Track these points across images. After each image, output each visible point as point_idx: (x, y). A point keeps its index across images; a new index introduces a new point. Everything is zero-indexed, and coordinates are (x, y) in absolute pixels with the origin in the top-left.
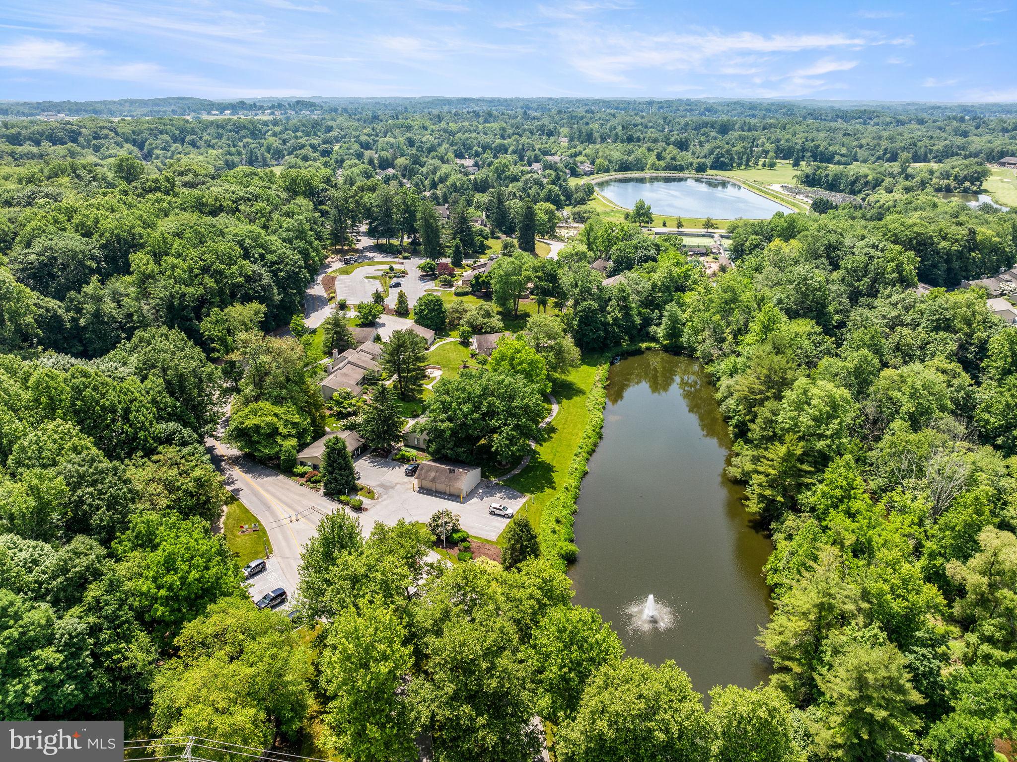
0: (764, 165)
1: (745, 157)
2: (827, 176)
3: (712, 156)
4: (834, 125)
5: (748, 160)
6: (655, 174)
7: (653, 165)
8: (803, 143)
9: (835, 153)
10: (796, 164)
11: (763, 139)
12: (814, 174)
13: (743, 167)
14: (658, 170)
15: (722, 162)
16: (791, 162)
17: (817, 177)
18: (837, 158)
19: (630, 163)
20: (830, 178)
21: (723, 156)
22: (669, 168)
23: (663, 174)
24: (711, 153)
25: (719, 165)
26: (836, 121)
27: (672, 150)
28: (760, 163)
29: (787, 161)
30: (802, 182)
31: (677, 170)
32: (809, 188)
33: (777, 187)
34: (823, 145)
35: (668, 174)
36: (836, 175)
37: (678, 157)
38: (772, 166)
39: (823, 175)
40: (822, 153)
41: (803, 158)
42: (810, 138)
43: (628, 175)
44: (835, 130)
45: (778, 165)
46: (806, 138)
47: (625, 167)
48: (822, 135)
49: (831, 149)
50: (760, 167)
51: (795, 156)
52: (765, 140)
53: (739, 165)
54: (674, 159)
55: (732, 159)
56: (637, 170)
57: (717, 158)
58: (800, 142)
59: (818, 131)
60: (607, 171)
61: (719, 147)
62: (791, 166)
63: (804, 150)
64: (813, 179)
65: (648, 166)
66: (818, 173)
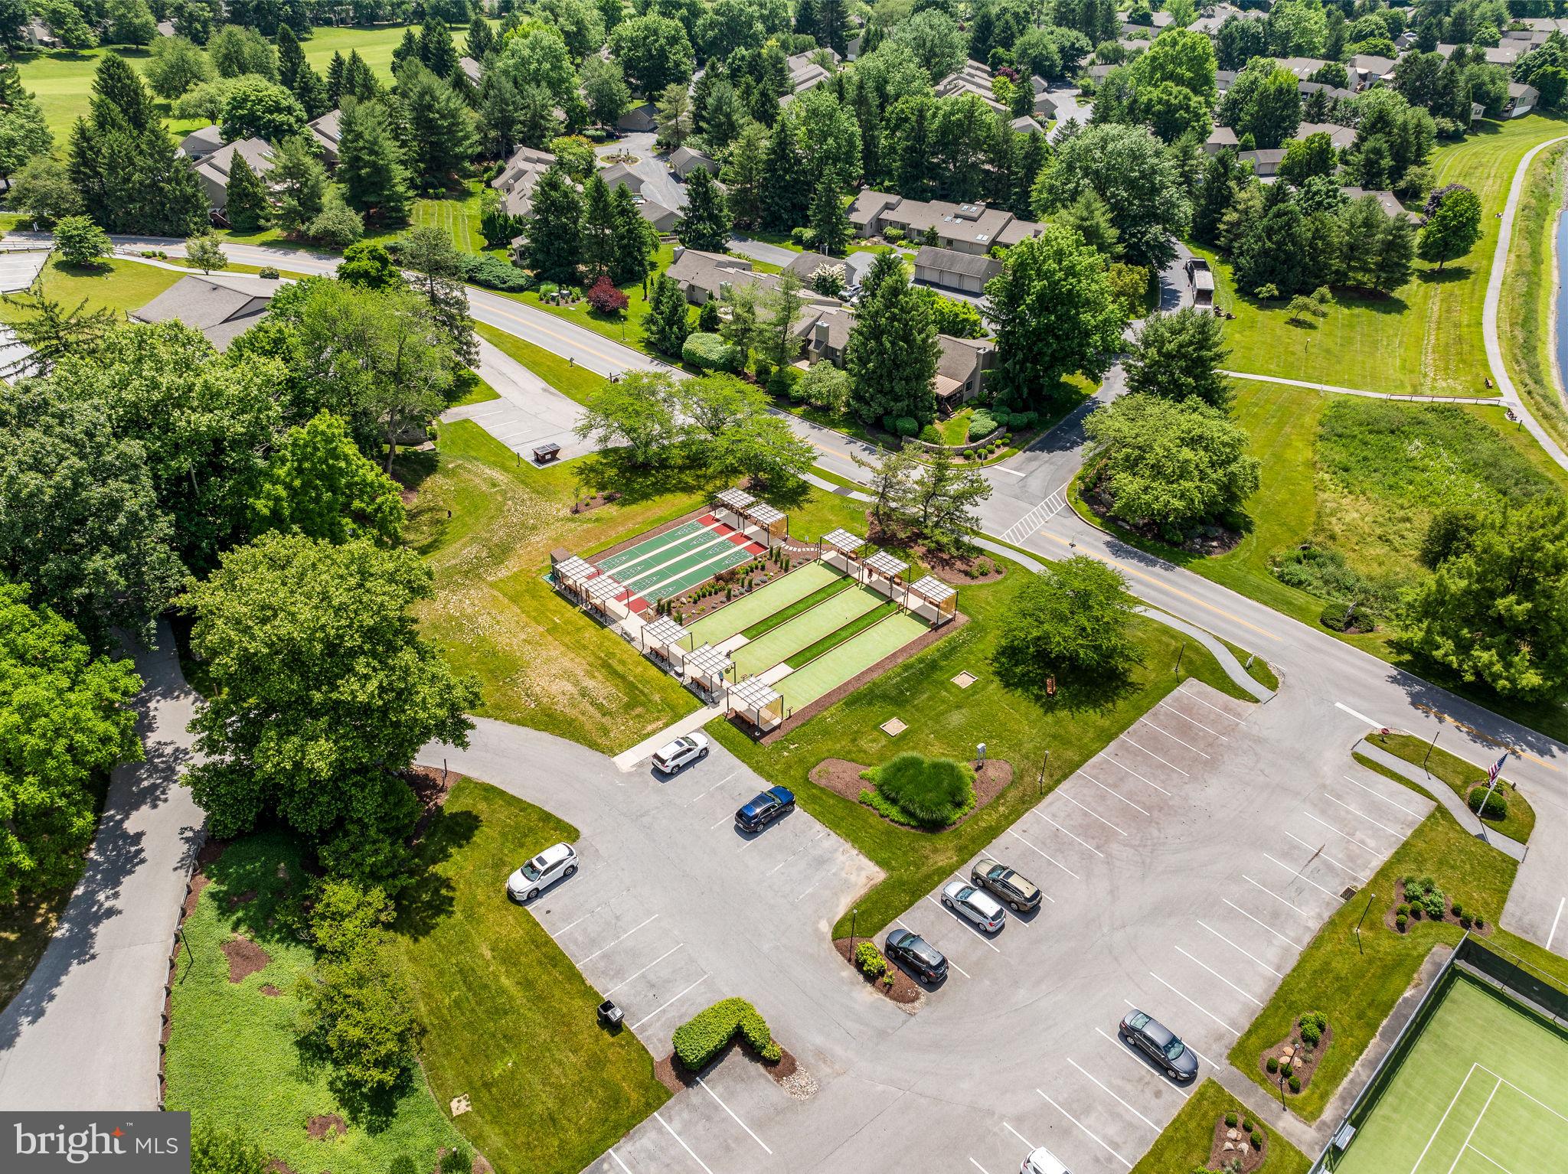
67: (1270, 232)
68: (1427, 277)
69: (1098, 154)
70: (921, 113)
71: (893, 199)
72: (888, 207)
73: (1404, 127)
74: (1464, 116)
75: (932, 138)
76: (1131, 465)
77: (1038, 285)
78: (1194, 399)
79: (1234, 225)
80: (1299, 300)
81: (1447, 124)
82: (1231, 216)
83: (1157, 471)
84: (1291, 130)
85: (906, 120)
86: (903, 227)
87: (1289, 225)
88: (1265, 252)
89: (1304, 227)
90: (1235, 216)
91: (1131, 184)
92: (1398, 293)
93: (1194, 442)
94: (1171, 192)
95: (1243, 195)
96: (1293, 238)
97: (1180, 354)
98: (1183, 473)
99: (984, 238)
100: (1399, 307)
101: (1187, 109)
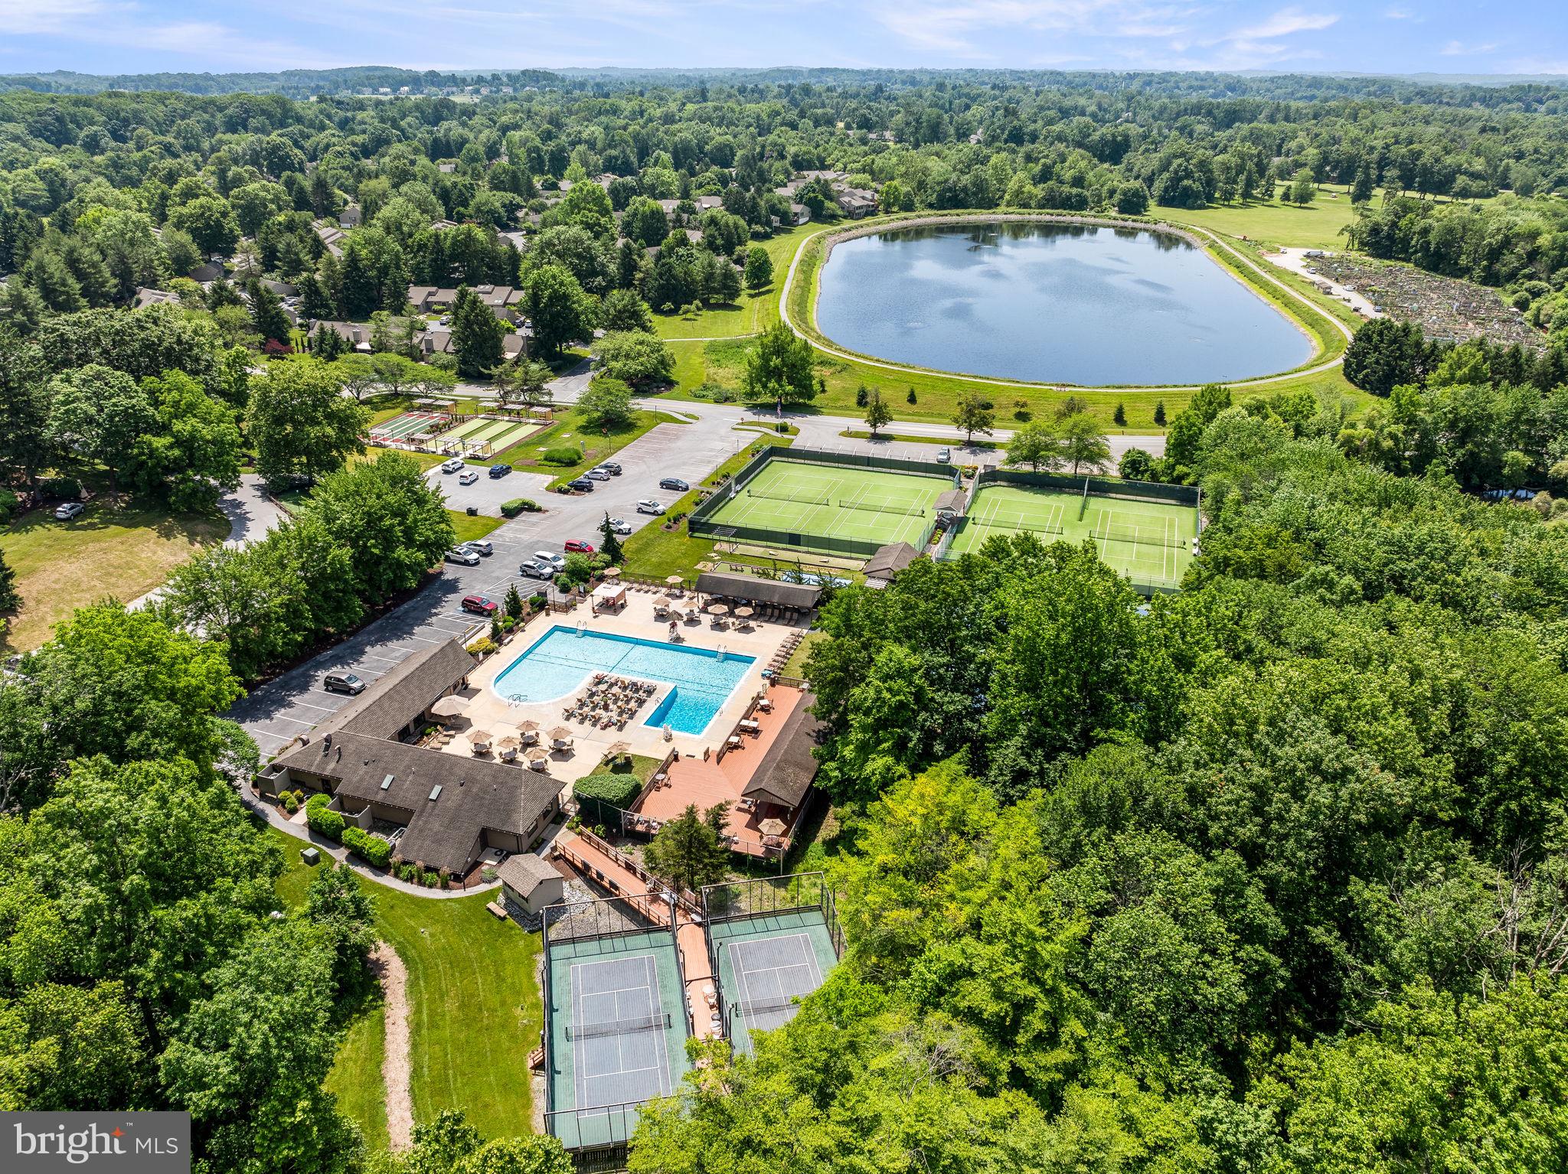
0: (1286, 197)
1: (1242, 177)
2: (1425, 231)
3: (1166, 175)
4: (1463, 111)
5: (1250, 184)
6: (1016, 215)
7: (1019, 192)
8: (1387, 147)
9: (1459, 170)
10: (1362, 195)
11: (1302, 139)
12: (1394, 225)
13: (1238, 199)
14: (1026, 206)
15: (1186, 189)
16: (1352, 189)
17: (1399, 234)
18: (1461, 181)
19: (965, 189)
20: (1433, 238)
21: (1189, 175)
22: (1051, 202)
23: (1034, 216)
24: (1165, 167)
25: (1178, 197)
26: (1470, 106)
27: (1078, 160)
28: (1278, 192)
29: (1344, 188)
30: (1363, 244)
31: (1071, 208)
32: (1376, 262)
33: (1292, 260)
34: (1430, 152)
35: (1047, 216)
36: (1450, 231)
37: (1090, 176)
38: (1304, 198)
39: (1417, 228)
40: (1426, 171)
41: (1380, 180)
42: (1404, 136)
43: (953, 217)
44: (1464, 121)
45: (1319, 195)
46: (1396, 137)
47: (951, 198)
48: (1432, 130)
49: (1449, 160)
50: (1277, 200)
51: (1359, 175)
52: (1306, 142)
53: (1228, 196)
54: (1079, 181)
55: (1210, 183)
56: (979, 206)
57: (1176, 180)
58: (1379, 144)
59: (1427, 123)
60: (908, 207)
61: (1183, 155)
62: (1349, 199)
63: (1383, 163)
64: (1390, 237)
65: (1007, 197)
66: (1403, 223)
67: (661, 275)
68: (751, 296)
69: (556, 242)
70: (437, 236)
71: (433, 289)
72: (430, 294)
73: (727, 225)
74: (769, 223)
75: (447, 252)
76: (615, 358)
77: (547, 293)
78: (636, 329)
79: (642, 280)
80: (685, 307)
81: (758, 228)
82: (639, 275)
83: (627, 356)
84: (665, 235)
85: (425, 245)
86: (444, 304)
87: (670, 270)
88: (661, 287)
89: (678, 270)
90: (641, 275)
91: (579, 256)
92: (738, 302)
93: (641, 343)
94: (601, 259)
95: (643, 263)
96: (674, 277)
97: (625, 310)
98: (639, 354)
99: (500, 302)
100: (740, 308)
101: (599, 225)
